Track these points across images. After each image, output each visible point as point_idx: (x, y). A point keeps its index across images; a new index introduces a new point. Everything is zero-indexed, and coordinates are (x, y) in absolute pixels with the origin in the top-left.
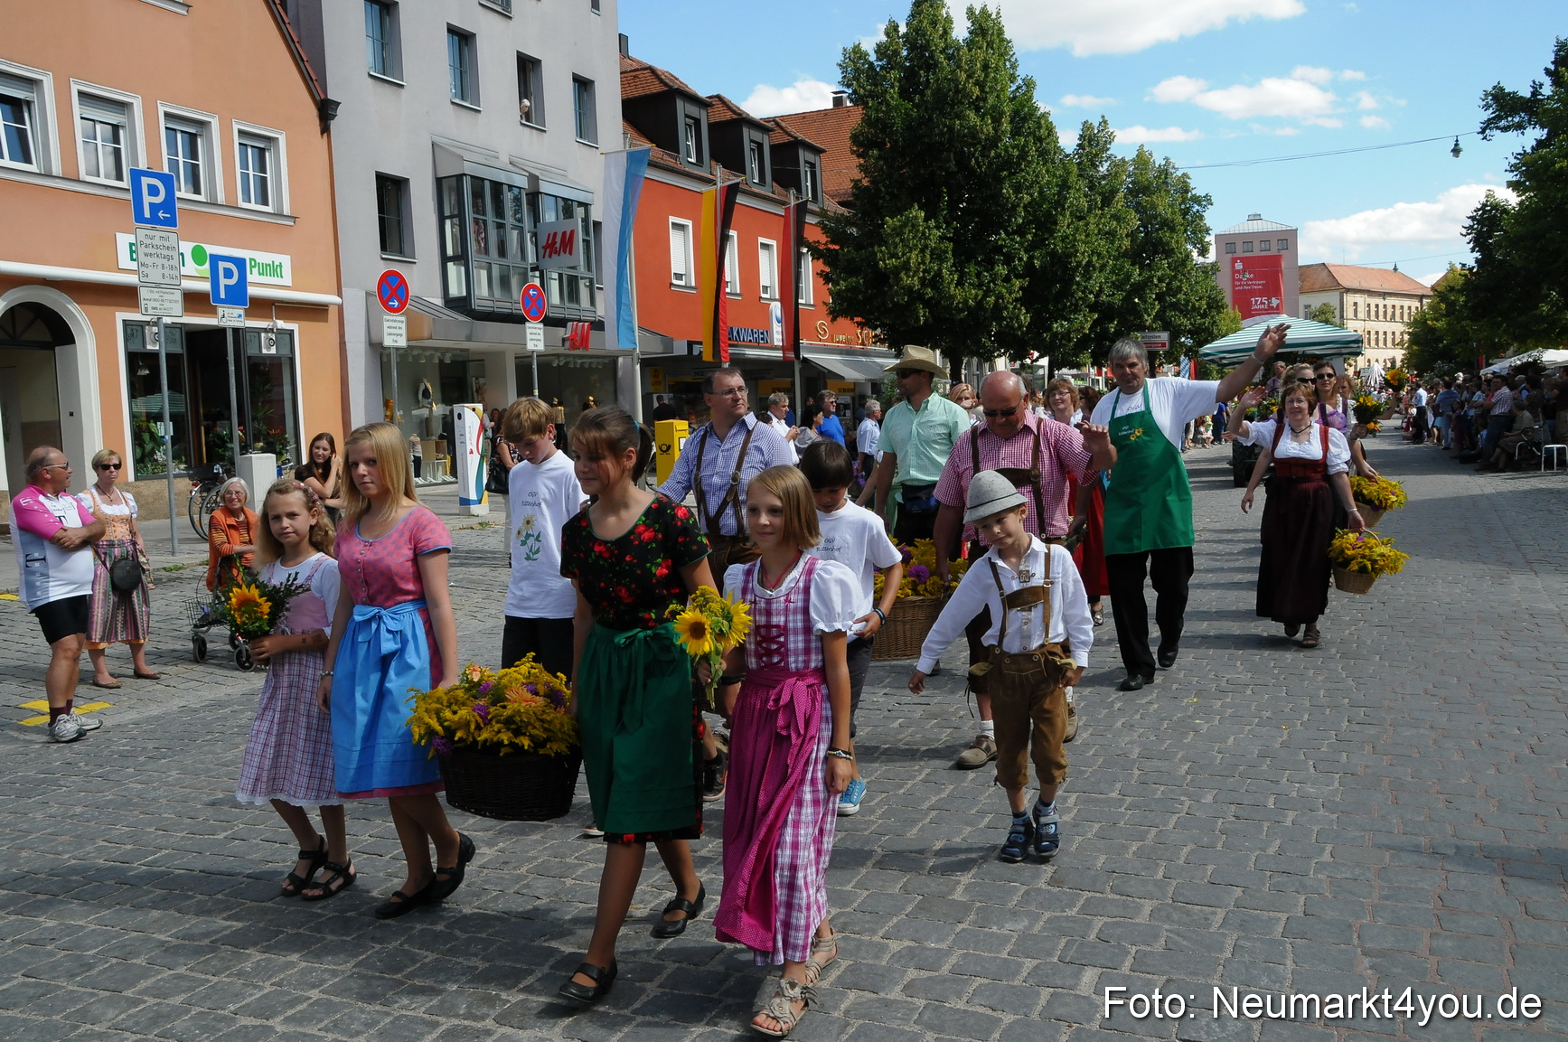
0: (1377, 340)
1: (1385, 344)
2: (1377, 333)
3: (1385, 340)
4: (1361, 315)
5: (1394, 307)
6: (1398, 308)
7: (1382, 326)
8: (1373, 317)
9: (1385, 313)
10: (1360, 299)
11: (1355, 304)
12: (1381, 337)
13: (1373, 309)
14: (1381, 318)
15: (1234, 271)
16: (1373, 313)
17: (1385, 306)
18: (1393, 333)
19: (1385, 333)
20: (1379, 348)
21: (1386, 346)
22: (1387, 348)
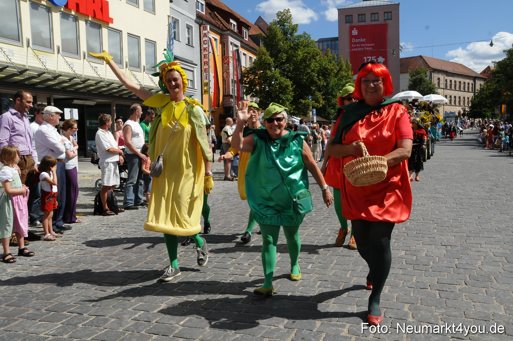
0: (451, 100)
1: (455, 103)
2: (451, 97)
3: (455, 101)
4: (442, 86)
5: (460, 82)
6: (462, 83)
7: (453, 93)
8: (448, 88)
9: (455, 86)
10: (442, 77)
11: (439, 79)
12: (453, 99)
13: (449, 82)
14: (453, 88)
15: (352, 36)
16: (448, 85)
17: (455, 82)
18: (460, 97)
19: (455, 97)
20: (451, 105)
21: (455, 105)
22: (456, 106)
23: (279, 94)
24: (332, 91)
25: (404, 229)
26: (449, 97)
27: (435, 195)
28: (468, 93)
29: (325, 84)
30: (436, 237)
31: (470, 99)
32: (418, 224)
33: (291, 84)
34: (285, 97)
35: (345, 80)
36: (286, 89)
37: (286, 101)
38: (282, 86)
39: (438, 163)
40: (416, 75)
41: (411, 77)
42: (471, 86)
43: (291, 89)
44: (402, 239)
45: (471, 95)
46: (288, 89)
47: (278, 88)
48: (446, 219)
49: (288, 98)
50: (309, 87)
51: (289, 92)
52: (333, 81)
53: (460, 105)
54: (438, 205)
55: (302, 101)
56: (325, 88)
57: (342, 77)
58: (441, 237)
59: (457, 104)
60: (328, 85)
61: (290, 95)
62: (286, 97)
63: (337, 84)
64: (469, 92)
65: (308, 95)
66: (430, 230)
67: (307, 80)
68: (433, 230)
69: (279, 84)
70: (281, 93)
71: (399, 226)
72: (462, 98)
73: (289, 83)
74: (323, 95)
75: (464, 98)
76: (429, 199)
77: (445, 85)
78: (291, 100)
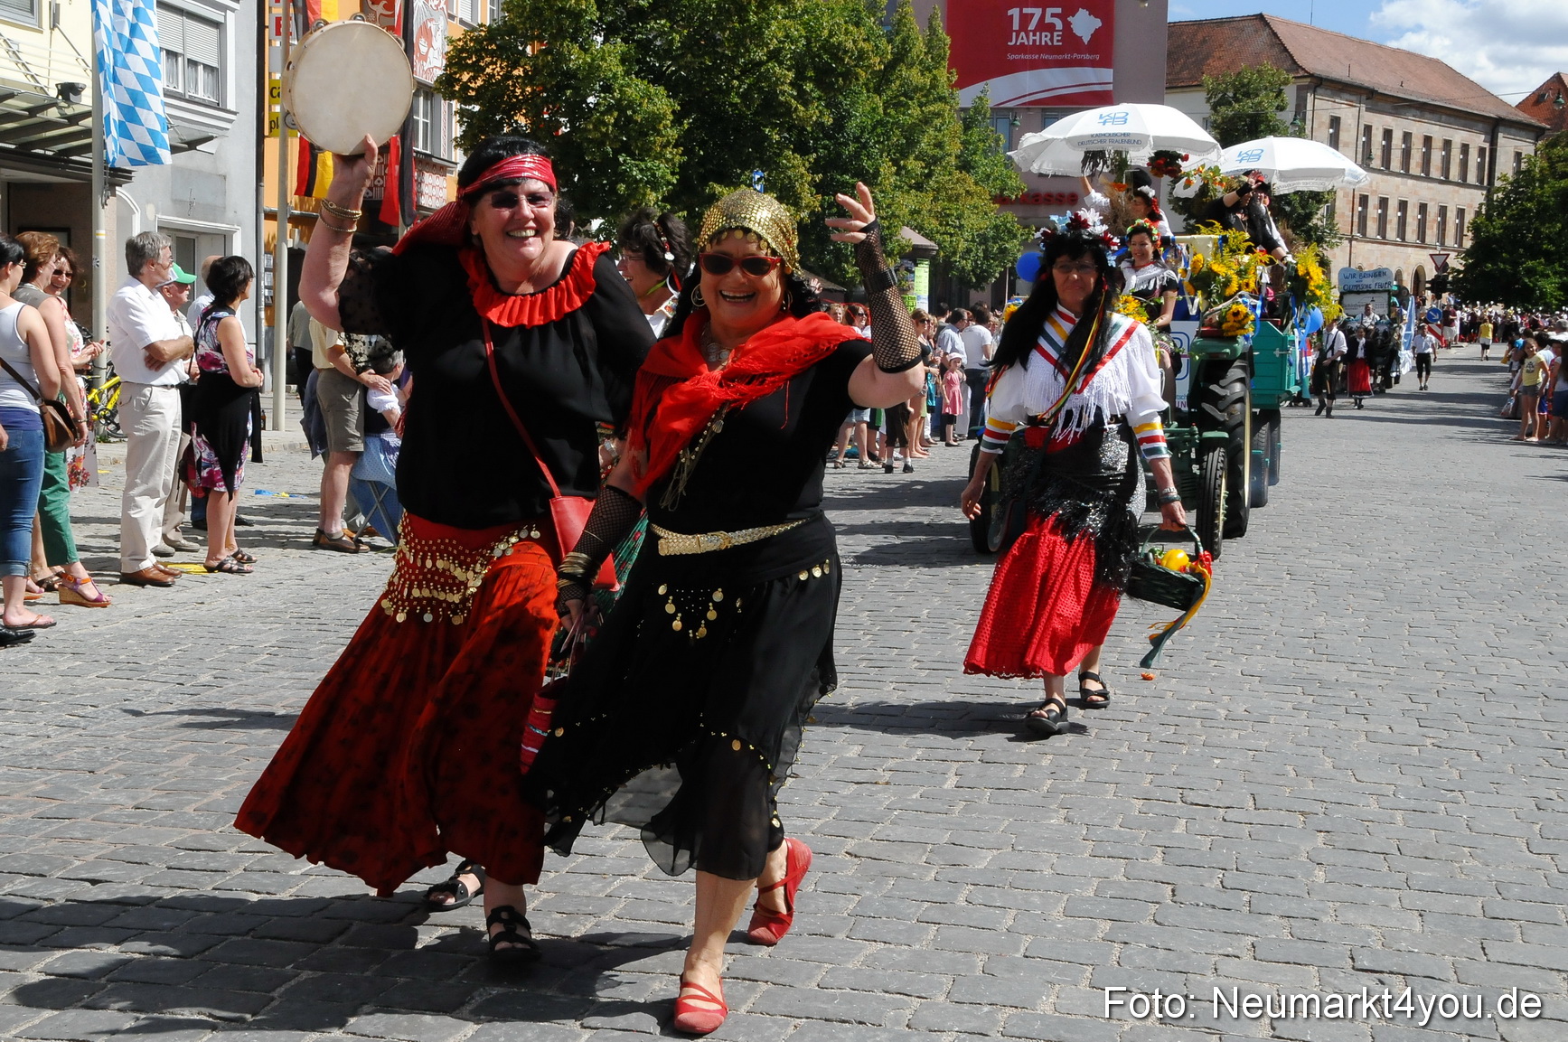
0: (1383, 220)
1: (1401, 232)
2: (1384, 203)
3: (1402, 222)
5: (1428, 140)
6: (1437, 144)
7: (1396, 188)
8: (1376, 161)
9: (1407, 154)
10: (1350, 114)
11: (1335, 122)
12: (1393, 214)
13: (1378, 138)
14: (1396, 164)
16: (1377, 152)
17: (1407, 137)
18: (1423, 208)
19: (1403, 206)
20: (1384, 240)
21: (1403, 239)
22: (1403, 242)
23: (617, 152)
24: (857, 155)
25: (1157, 860)
26: (1377, 202)
27: (1312, 668)
28: (1462, 191)
29: (828, 120)
30: (1326, 913)
31: (1469, 217)
32: (1231, 829)
33: (673, 112)
34: (641, 171)
35: (921, 105)
36: (647, 135)
37: (645, 187)
38: (630, 120)
39: (1324, 504)
40: (1237, 101)
41: (1214, 108)
42: (1474, 159)
43: (673, 134)
44: (1147, 922)
45: (1473, 200)
46: (659, 133)
47: (615, 125)
48: (1375, 806)
49: (654, 175)
50: (757, 128)
51: (664, 146)
52: (865, 107)
53: (1423, 241)
54: (1331, 725)
55: (718, 188)
56: (830, 138)
57: (905, 95)
58: (1350, 916)
59: (1411, 235)
60: (840, 123)
61: (668, 161)
62: (649, 169)
63: (880, 123)
64: (1463, 183)
65: (747, 165)
66: (1291, 872)
67: (744, 96)
68: (1309, 874)
69: (619, 107)
70: (625, 148)
71: (1135, 838)
72: (1433, 212)
73: (662, 103)
74: (814, 169)
75: (1443, 211)
76: (1286, 689)
77: (1360, 150)
78: (669, 183)
